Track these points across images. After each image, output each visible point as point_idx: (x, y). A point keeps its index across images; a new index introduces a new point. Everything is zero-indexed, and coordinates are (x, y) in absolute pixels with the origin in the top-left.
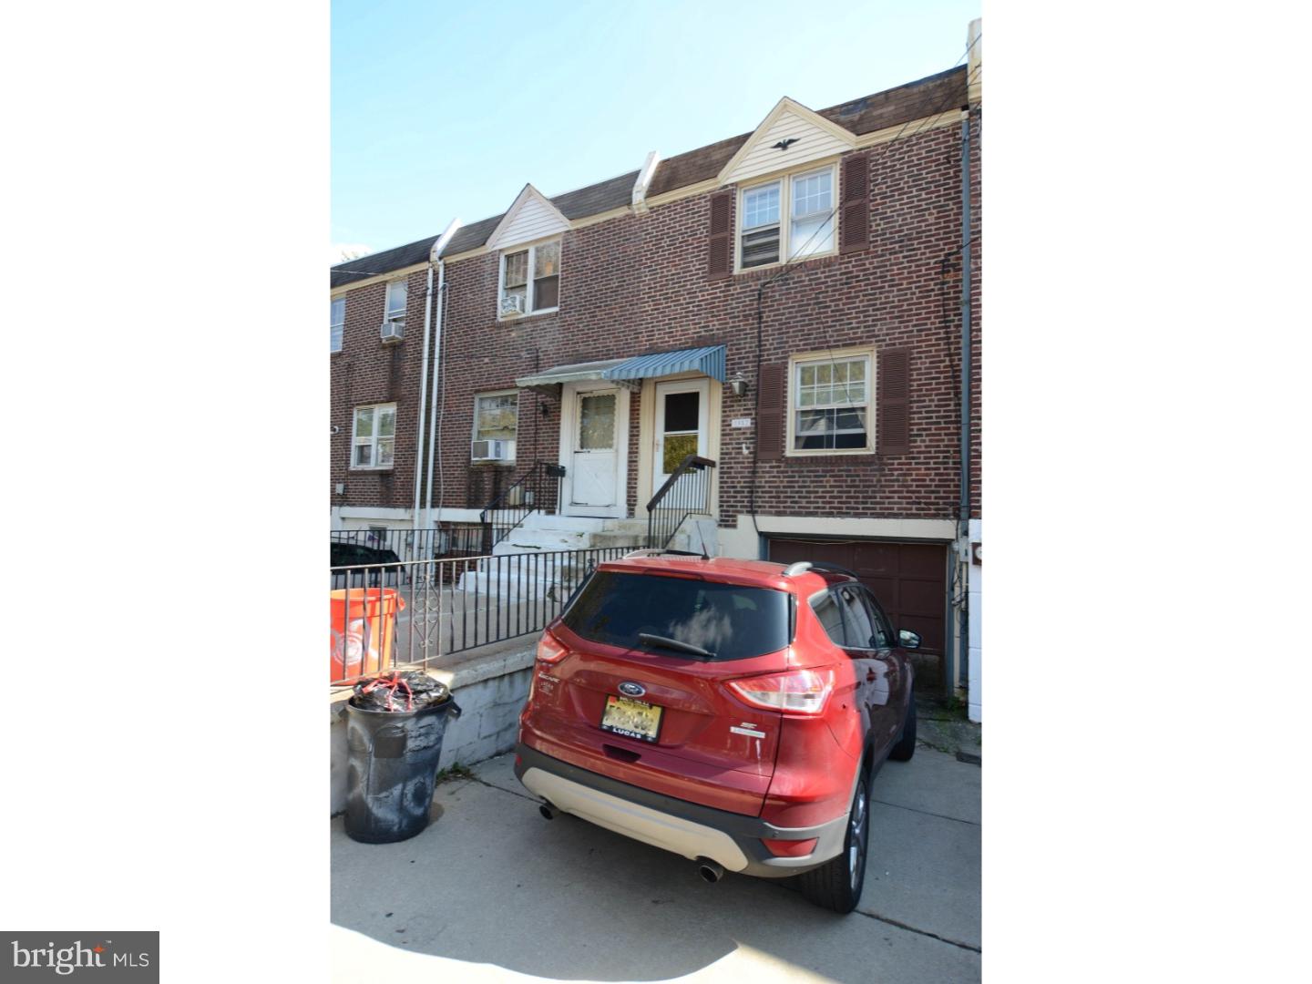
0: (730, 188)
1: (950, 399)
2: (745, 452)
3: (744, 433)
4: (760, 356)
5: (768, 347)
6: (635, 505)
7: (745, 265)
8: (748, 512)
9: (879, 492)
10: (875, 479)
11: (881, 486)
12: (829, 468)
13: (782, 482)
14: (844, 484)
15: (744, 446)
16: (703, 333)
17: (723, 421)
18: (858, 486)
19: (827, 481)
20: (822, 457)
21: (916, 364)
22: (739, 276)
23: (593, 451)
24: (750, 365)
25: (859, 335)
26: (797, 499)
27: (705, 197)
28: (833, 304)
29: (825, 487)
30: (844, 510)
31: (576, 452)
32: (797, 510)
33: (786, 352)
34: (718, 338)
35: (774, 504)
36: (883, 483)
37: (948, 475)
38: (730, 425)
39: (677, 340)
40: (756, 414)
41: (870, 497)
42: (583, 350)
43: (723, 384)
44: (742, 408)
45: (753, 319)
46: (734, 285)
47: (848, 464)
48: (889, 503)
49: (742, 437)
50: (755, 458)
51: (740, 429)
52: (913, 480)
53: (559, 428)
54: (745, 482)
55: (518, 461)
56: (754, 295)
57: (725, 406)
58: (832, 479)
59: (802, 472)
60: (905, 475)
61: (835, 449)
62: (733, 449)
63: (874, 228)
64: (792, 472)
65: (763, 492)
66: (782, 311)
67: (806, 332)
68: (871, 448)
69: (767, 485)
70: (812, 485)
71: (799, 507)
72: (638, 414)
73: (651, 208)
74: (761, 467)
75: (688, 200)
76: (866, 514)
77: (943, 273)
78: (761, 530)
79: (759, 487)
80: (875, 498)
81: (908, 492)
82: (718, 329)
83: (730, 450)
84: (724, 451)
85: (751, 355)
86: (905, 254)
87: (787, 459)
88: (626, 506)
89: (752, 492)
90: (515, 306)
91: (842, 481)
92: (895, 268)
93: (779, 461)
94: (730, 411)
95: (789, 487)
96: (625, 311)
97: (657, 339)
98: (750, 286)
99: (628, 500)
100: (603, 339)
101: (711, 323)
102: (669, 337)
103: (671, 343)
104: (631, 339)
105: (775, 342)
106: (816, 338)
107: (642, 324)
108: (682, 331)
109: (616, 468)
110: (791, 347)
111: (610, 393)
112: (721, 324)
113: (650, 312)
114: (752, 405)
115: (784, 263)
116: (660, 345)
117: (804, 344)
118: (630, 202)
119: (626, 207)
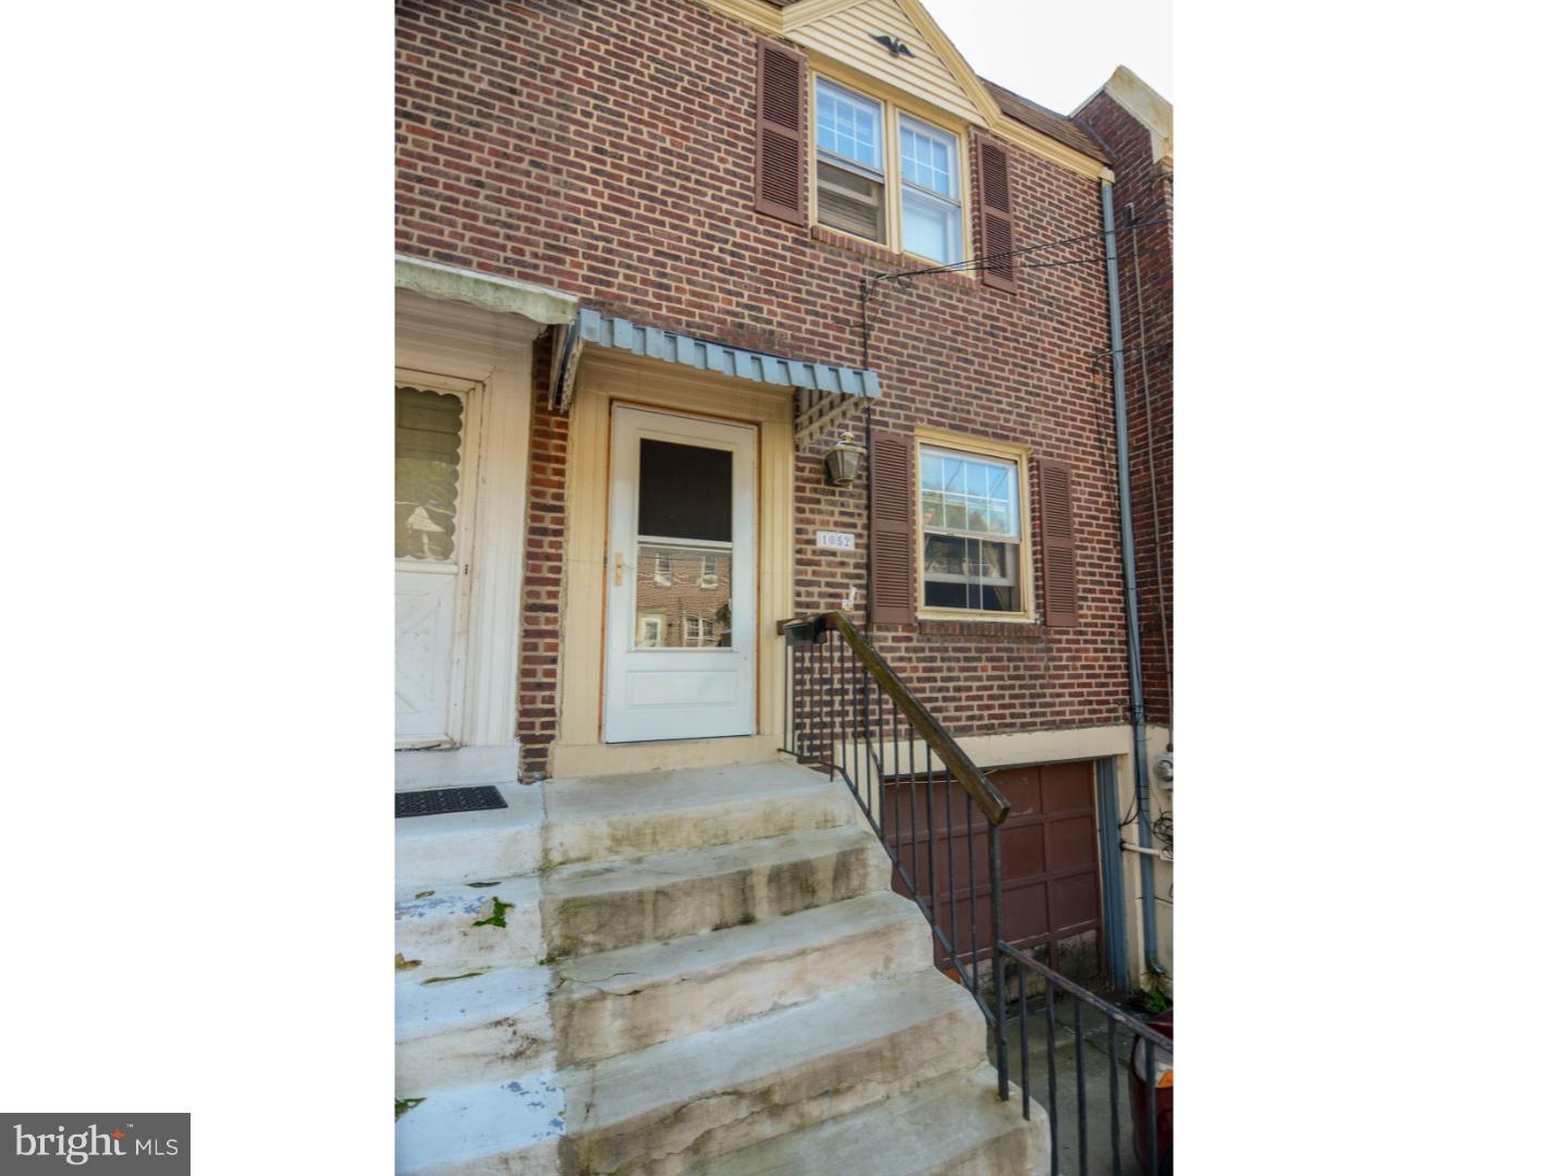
0: (797, 51)
1: (1111, 551)
2: (847, 603)
3: (843, 564)
4: (867, 411)
5: (881, 398)
6: (550, 738)
7: (819, 220)
8: (854, 735)
9: (1048, 686)
11: (1050, 677)
12: (984, 645)
13: (915, 669)
14: (1005, 674)
15: (852, 590)
16: (747, 321)
17: (799, 531)
18: (1023, 678)
19: (984, 669)
20: (976, 624)
21: (1075, 491)
22: (815, 229)
24: (850, 424)
25: (1011, 425)
27: (745, 32)
28: (976, 360)
29: (980, 679)
30: (1008, 721)
33: (913, 419)
34: (782, 344)
36: (1052, 672)
37: (1115, 659)
38: (812, 542)
39: (681, 312)
40: (868, 527)
41: (1038, 697)
43: (797, 448)
44: (837, 510)
45: (852, 333)
46: (813, 247)
48: (1060, 704)
49: (839, 570)
50: (868, 618)
51: (834, 554)
52: (1082, 667)
54: (848, 670)
56: (852, 286)
57: (800, 497)
58: (989, 665)
59: (946, 650)
60: (1074, 659)
61: (982, 611)
62: (821, 595)
63: (1019, 266)
64: (931, 649)
66: (902, 339)
67: (941, 392)
68: (1028, 616)
70: (962, 675)
71: (945, 719)
72: (560, 473)
76: (1035, 724)
77: (1093, 371)
78: (884, 772)
80: (1045, 696)
81: (1078, 686)
82: (780, 325)
83: (816, 599)
84: (803, 599)
86: (1055, 324)
87: (922, 624)
88: (517, 745)
91: (1002, 669)
92: (1046, 339)
93: (908, 627)
94: (812, 511)
95: (928, 680)
96: (513, 170)
97: (621, 287)
98: (845, 266)
99: (521, 726)
100: (423, 215)
101: (766, 307)
102: (656, 296)
103: (664, 312)
104: (535, 255)
105: (894, 392)
106: (955, 409)
107: (574, 232)
108: (693, 293)
109: (467, 626)
110: (917, 410)
111: (442, 386)
112: (788, 317)
113: (599, 210)
114: (857, 507)
115: (895, 251)
116: (629, 304)
117: (939, 415)
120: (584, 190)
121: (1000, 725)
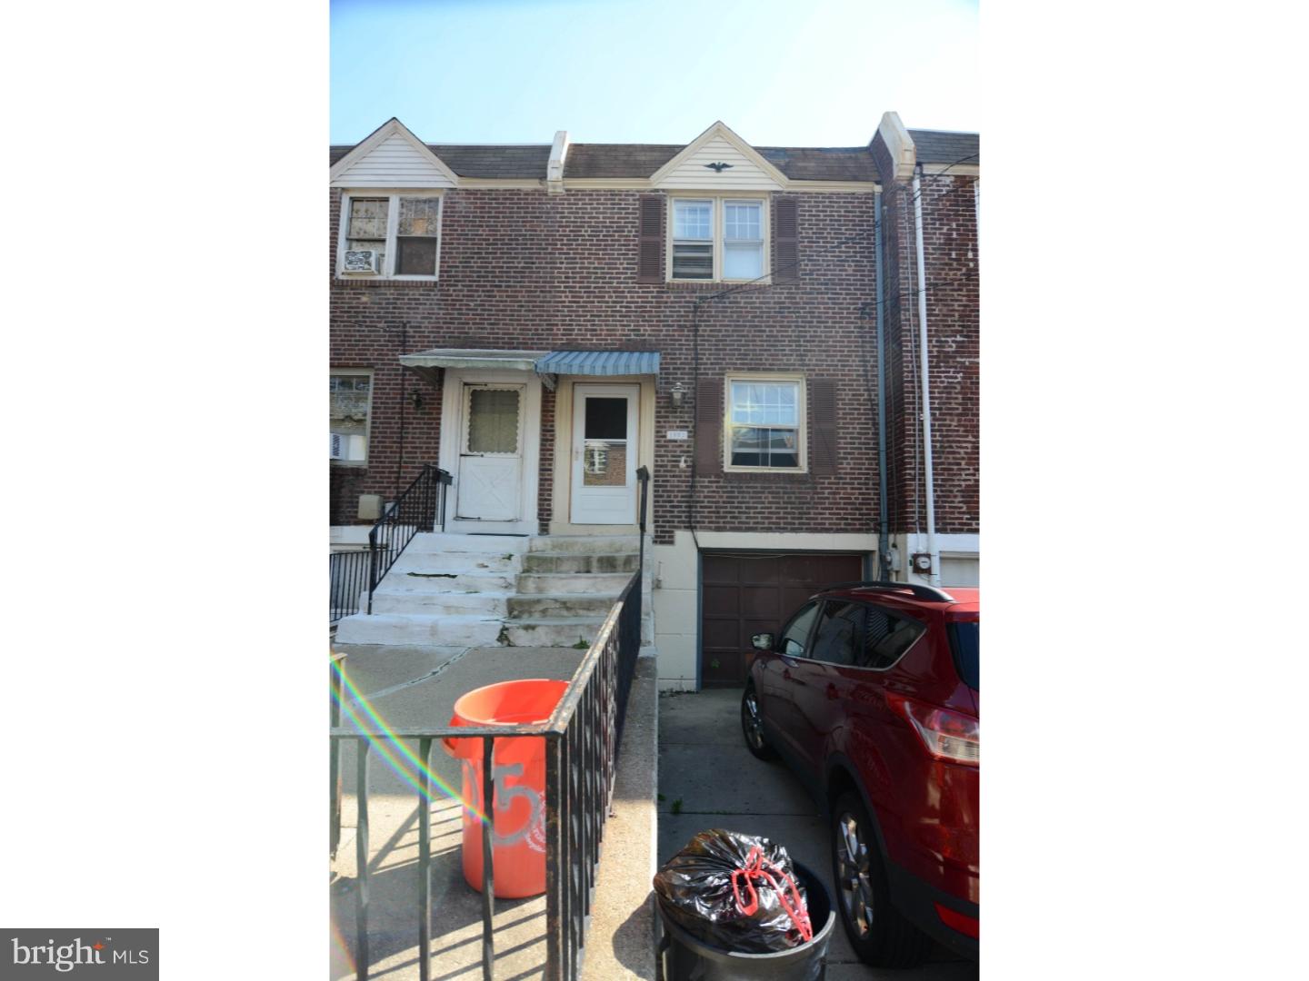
0: (661, 193)
1: (869, 429)
2: (682, 465)
3: (681, 446)
4: (696, 369)
5: (705, 361)
6: (549, 520)
7: (675, 275)
8: (686, 527)
9: (813, 508)
10: (808, 496)
11: (815, 503)
12: (767, 485)
13: (722, 497)
14: (781, 501)
15: (683, 459)
16: (633, 337)
17: (657, 432)
18: (794, 503)
19: (766, 498)
20: (760, 474)
21: (841, 395)
22: (669, 284)
23: (488, 455)
24: (686, 377)
25: (791, 362)
26: (736, 515)
27: (633, 195)
28: (767, 329)
29: (763, 503)
30: (782, 525)
31: (462, 455)
32: (737, 525)
33: (725, 369)
34: (650, 345)
35: (714, 519)
36: (816, 501)
37: (869, 494)
38: (665, 436)
39: (602, 340)
40: (694, 427)
41: (805, 513)
42: (473, 333)
43: (657, 392)
44: (678, 420)
45: (688, 331)
46: (668, 293)
47: (785, 481)
48: (822, 519)
49: (678, 449)
50: (693, 472)
51: (676, 441)
52: (841, 498)
53: (439, 424)
54: (682, 497)
55: (371, 462)
56: (689, 307)
57: (658, 416)
58: (770, 495)
59: (741, 487)
60: (834, 493)
61: (769, 467)
62: (668, 461)
63: (803, 267)
64: (732, 487)
65: (701, 507)
66: (718, 328)
67: (742, 352)
68: (803, 467)
69: (706, 500)
70: (752, 500)
71: (739, 523)
72: (553, 416)
73: (567, 190)
74: (699, 482)
75: (613, 193)
76: (802, 529)
77: (860, 318)
78: (701, 545)
79: (698, 502)
80: (809, 513)
81: (837, 509)
82: (649, 335)
83: (666, 463)
84: (659, 463)
85: (687, 367)
86: (830, 296)
87: (727, 474)
89: (690, 507)
90: (370, 264)
91: (780, 498)
92: (822, 306)
93: (717, 476)
94: (665, 422)
95: (729, 502)
96: (534, 297)
97: (577, 335)
98: (685, 297)
99: (539, 514)
100: (504, 324)
101: (642, 328)
102: (591, 335)
103: (594, 341)
104: (542, 330)
105: (712, 357)
106: (752, 359)
107: (557, 316)
108: (608, 330)
109: (521, 477)
110: (727, 364)
111: (512, 388)
112: (653, 330)
113: (567, 304)
114: (689, 417)
115: (718, 281)
116: (580, 342)
117: (741, 364)
118: (543, 176)
119: (537, 181)
120: (561, 297)
121: (776, 528)
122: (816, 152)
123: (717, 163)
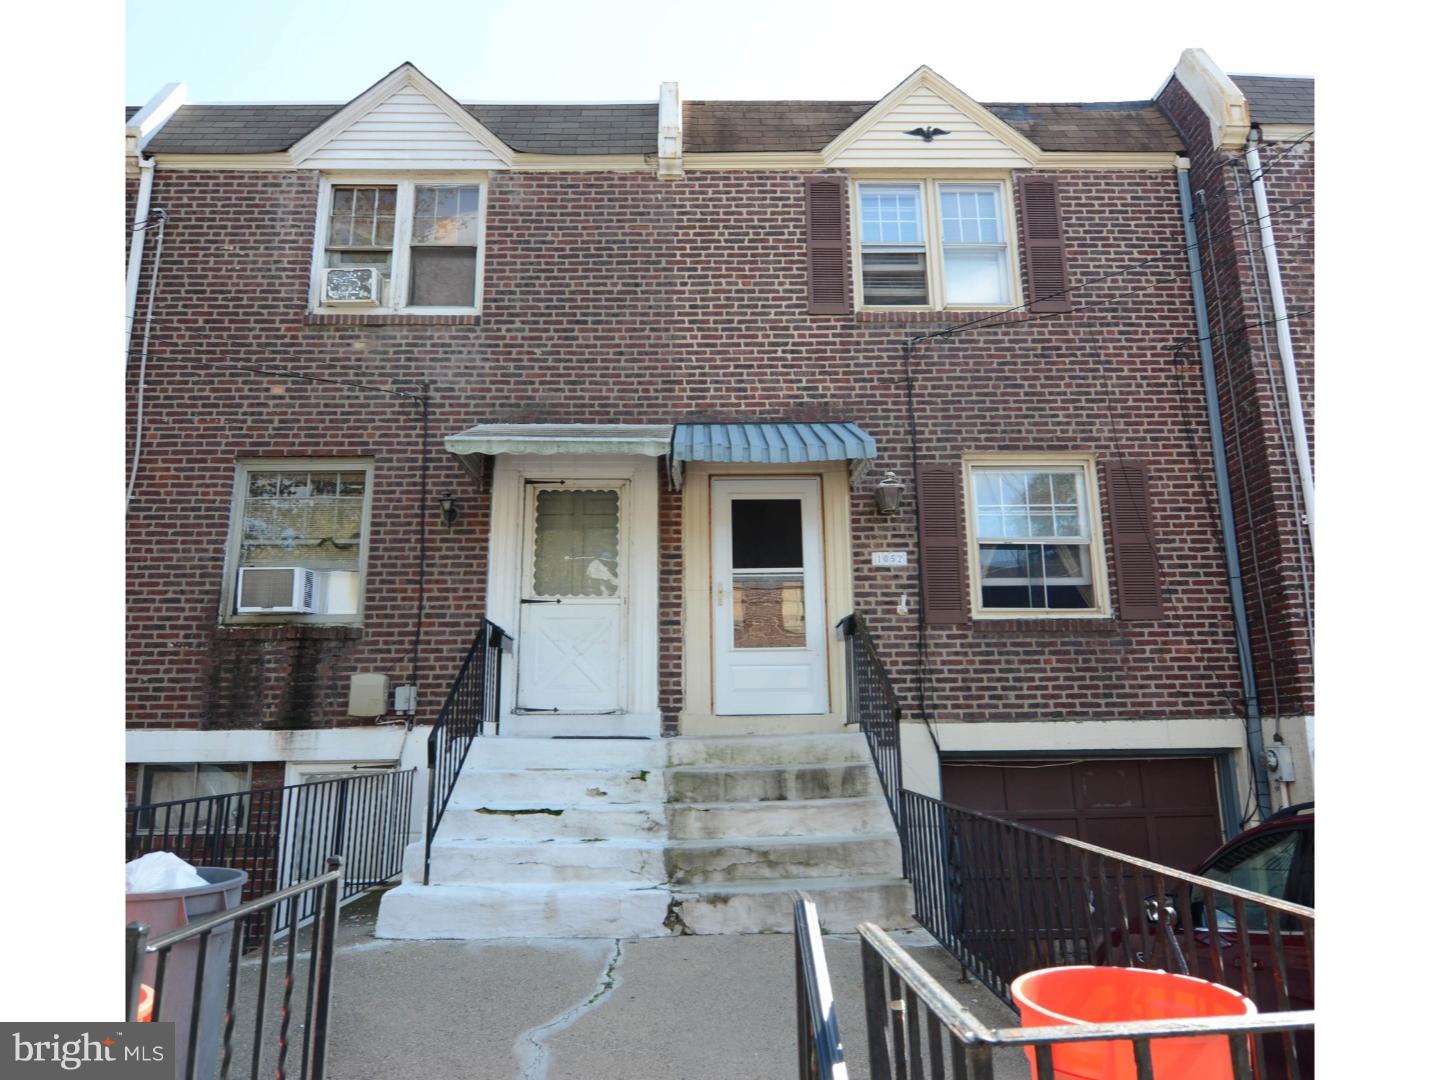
0: (838, 174)
1: (1208, 541)
2: (902, 609)
3: (897, 577)
4: (914, 449)
5: (927, 436)
6: (679, 709)
7: (869, 300)
8: (914, 716)
9: (1127, 677)
10: (1118, 657)
11: (1129, 669)
12: (1047, 640)
13: (972, 662)
14: (1073, 666)
15: (904, 598)
16: (806, 399)
17: (856, 554)
18: (1095, 669)
19: (1047, 662)
20: (1036, 622)
21: (1156, 486)
22: (860, 314)
23: (567, 600)
24: (898, 462)
25: (1070, 434)
26: (999, 692)
27: (794, 178)
28: (1026, 383)
29: (1044, 670)
30: (1078, 709)
31: (523, 601)
32: (1001, 710)
33: (960, 448)
34: (838, 411)
35: (961, 701)
36: (1132, 664)
37: (1219, 651)
38: (869, 562)
39: (755, 405)
40: (918, 545)
41: (1115, 687)
42: (541, 398)
43: (852, 489)
44: (889, 534)
45: (897, 388)
46: (859, 328)
47: (1076, 633)
48: (1144, 695)
49: (893, 583)
50: (921, 620)
51: (888, 569)
52: (1173, 659)
53: (486, 549)
54: (905, 663)
55: (368, 617)
56: (896, 350)
57: (856, 528)
58: (1054, 658)
59: (1004, 645)
60: (1161, 651)
61: (1047, 609)
62: (878, 603)
63: (1074, 284)
64: (987, 645)
65: (939, 680)
66: (945, 382)
67: (988, 420)
68: (1103, 608)
69: (946, 668)
70: (1022, 667)
71: (1005, 706)
72: (678, 532)
73: (687, 172)
74: (933, 637)
75: (762, 175)
76: (1112, 713)
77: (1175, 363)
78: (942, 748)
79: (932, 672)
80: (1123, 687)
81: (1168, 677)
82: (833, 396)
83: (873, 606)
85: (899, 446)
86: (1122, 328)
87: (977, 623)
88: (657, 711)
89: (919, 680)
90: (368, 290)
91: (1069, 661)
92: (1110, 345)
93: (962, 626)
94: (867, 537)
95: (985, 671)
96: (640, 338)
97: (713, 397)
98: (888, 335)
99: (661, 700)
100: (591, 383)
101: (820, 386)
102: (737, 397)
103: (743, 408)
104: (656, 391)
105: (939, 429)
106: (1004, 432)
107: (680, 368)
108: (764, 389)
109: (627, 637)
110: (964, 440)
111: (606, 486)
112: (840, 388)
113: (695, 348)
114: (908, 529)
115: (939, 308)
116: (718, 408)
117: (987, 439)
118: (652, 151)
119: (642, 158)
120: (684, 338)
121: (1069, 713)
122: (1076, 110)
123: (925, 128)
